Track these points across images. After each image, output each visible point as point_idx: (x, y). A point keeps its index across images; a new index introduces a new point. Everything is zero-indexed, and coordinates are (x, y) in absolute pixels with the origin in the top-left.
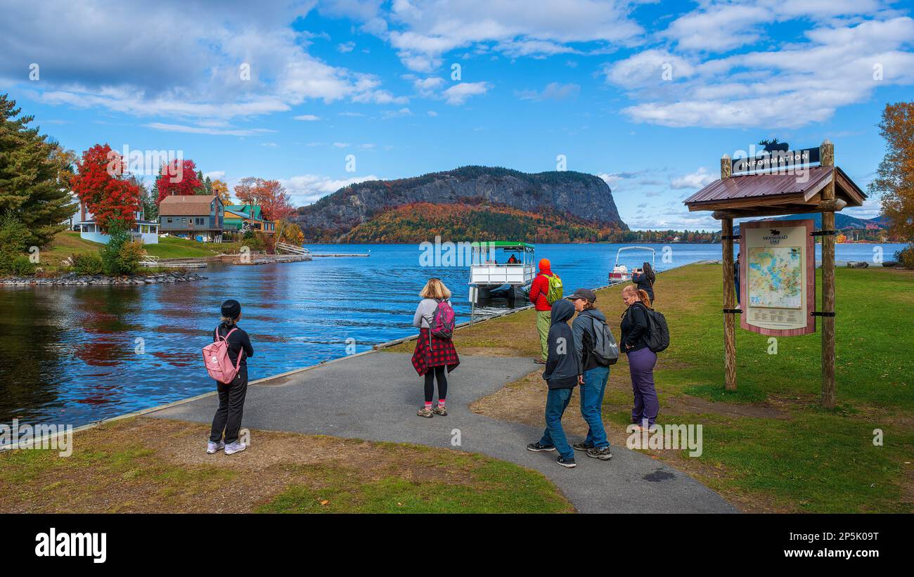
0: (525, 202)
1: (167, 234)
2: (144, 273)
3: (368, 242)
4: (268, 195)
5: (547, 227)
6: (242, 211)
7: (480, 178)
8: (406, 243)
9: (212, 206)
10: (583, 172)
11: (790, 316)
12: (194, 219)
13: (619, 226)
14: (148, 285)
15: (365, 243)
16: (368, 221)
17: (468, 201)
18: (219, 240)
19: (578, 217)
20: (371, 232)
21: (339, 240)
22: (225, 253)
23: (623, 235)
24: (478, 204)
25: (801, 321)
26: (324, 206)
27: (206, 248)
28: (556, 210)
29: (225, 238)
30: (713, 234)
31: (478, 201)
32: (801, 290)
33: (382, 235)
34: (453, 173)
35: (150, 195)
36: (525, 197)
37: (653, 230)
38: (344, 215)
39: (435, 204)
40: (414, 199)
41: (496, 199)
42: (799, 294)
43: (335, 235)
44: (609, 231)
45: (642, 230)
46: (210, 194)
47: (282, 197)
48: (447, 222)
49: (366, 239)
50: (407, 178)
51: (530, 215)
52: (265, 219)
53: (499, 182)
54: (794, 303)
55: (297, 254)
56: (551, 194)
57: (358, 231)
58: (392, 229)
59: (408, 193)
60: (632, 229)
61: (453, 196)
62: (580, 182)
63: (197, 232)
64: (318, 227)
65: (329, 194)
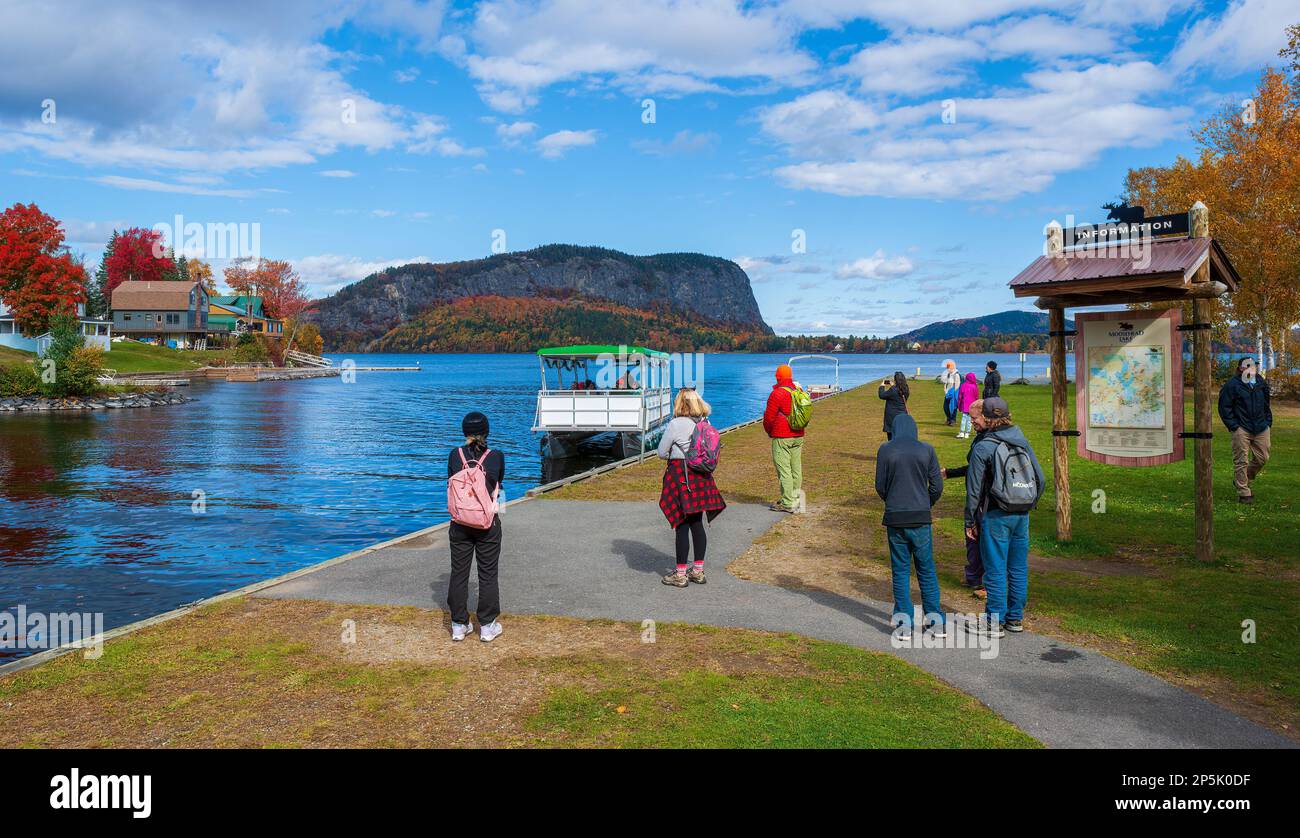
0: (632, 296)
1: (123, 337)
2: (102, 394)
3: (410, 351)
4: (274, 283)
5: (662, 330)
6: (234, 304)
7: (570, 261)
8: (466, 351)
9: (191, 296)
10: (712, 255)
11: (1149, 438)
12: (164, 316)
13: (760, 329)
14: (110, 410)
15: (405, 352)
16: (410, 320)
17: (552, 294)
18: (201, 346)
19: (704, 316)
20: (415, 337)
21: (368, 348)
22: (211, 364)
23: (766, 342)
24: (566, 297)
25: (1165, 446)
26: (347, 299)
27: (183, 358)
28: (674, 305)
29: (210, 343)
30: (887, 341)
31: (566, 293)
32: (1164, 404)
33: (430, 341)
34: (531, 254)
35: (93, 279)
36: (632, 288)
37: (807, 335)
38: (375, 312)
39: (506, 298)
40: (477, 291)
41: (592, 291)
42: (1162, 409)
43: (362, 341)
44: (747, 336)
45: (793, 335)
46: (186, 278)
47: (293, 285)
48: (523, 323)
49: (407, 347)
50: (467, 260)
51: (639, 313)
52: (268, 317)
53: (595, 267)
54: (1155, 421)
55: (315, 366)
56: (668, 286)
57: (396, 335)
58: (445, 332)
59: (467, 282)
60: (779, 334)
61: (532, 286)
62: (708, 269)
63: (169, 335)
64: (339, 329)
65: (354, 282)
